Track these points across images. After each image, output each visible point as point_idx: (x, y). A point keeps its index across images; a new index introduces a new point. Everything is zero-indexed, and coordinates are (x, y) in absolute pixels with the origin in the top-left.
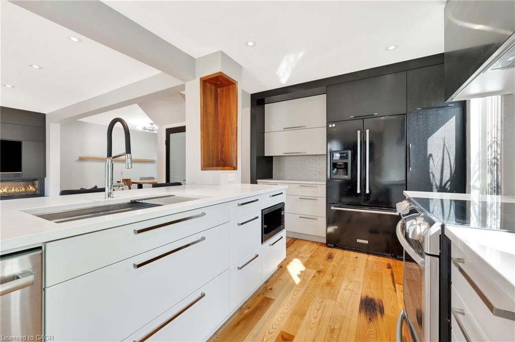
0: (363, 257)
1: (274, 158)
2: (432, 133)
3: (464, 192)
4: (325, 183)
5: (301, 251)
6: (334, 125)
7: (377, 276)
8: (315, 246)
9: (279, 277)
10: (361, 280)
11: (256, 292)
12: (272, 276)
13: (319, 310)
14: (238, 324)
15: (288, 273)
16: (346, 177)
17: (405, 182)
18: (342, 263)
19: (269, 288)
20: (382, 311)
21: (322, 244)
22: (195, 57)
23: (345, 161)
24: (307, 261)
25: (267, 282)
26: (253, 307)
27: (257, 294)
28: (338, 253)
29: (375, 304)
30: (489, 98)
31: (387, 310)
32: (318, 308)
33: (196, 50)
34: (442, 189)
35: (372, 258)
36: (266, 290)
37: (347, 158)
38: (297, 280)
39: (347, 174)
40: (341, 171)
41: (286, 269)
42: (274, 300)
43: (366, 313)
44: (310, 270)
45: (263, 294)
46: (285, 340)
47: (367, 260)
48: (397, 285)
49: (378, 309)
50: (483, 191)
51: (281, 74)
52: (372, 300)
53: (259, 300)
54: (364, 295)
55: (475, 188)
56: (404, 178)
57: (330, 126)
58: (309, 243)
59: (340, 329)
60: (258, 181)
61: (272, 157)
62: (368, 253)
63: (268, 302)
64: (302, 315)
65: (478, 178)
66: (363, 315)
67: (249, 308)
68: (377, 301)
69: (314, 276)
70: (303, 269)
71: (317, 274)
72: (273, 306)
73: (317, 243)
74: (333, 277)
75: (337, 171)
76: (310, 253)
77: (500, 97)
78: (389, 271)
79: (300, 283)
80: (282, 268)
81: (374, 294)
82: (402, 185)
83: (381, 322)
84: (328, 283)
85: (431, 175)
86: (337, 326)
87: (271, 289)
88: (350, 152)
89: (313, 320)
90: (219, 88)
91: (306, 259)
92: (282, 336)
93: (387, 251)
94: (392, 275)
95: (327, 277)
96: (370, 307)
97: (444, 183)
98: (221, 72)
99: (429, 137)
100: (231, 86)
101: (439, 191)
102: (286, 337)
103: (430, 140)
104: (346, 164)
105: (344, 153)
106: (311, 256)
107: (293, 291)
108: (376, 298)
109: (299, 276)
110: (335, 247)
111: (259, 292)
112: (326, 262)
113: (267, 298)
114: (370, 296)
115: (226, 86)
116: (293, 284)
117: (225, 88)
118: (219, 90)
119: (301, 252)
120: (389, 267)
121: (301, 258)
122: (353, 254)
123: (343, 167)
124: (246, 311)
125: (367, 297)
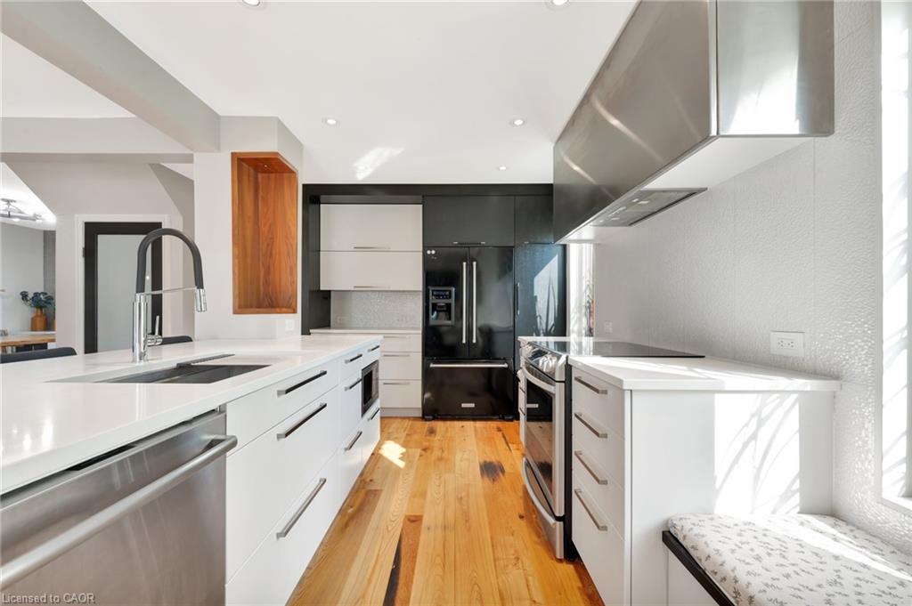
0: (469, 425)
1: (332, 294)
2: (538, 272)
3: (565, 335)
4: (420, 332)
5: (391, 430)
6: (433, 252)
7: (490, 440)
8: (407, 423)
9: (376, 465)
10: (475, 448)
11: (353, 488)
12: (366, 466)
13: (439, 486)
14: (346, 525)
15: (386, 459)
16: (449, 322)
17: (512, 329)
18: (449, 434)
19: (368, 480)
20: (502, 470)
21: (415, 419)
22: (220, 114)
23: (448, 301)
24: (405, 441)
25: (362, 475)
26: (357, 505)
27: (355, 491)
28: (440, 426)
29: (495, 466)
30: (584, 245)
31: (507, 468)
32: (437, 484)
33: (224, 103)
34: (547, 334)
35: (479, 424)
36: (365, 483)
37: (450, 297)
38: (401, 464)
39: (450, 319)
40: (442, 315)
41: (381, 456)
42: (381, 491)
43: (488, 476)
44: (412, 451)
45: (363, 488)
46: (413, 521)
47: (475, 427)
48: (510, 445)
49: (498, 470)
50: (579, 334)
51: (361, 168)
52: (491, 463)
53: (361, 495)
54: (482, 461)
55: (573, 332)
56: (512, 323)
57: (429, 252)
58: (399, 420)
59: (468, 495)
60: (311, 331)
61: (330, 291)
62: (474, 420)
63: (375, 495)
64: (424, 495)
65: (576, 321)
66: (486, 478)
67: (352, 507)
68: (496, 463)
69: (421, 456)
70: (404, 450)
71: (423, 453)
72: (383, 497)
73: (409, 418)
74: (443, 451)
75: (437, 316)
76: (405, 431)
77: (592, 245)
78: (500, 434)
79: (406, 466)
80: (375, 456)
81: (492, 458)
82: (511, 331)
83: (504, 480)
84: (440, 459)
85: (538, 319)
86: (464, 494)
87: (371, 480)
88: (454, 289)
89: (437, 496)
90: (262, 172)
91: (403, 439)
92: (409, 520)
93: (494, 414)
94: (504, 437)
95: (437, 453)
96: (491, 470)
97: (549, 328)
98: (277, 154)
99: (535, 275)
100: (285, 175)
101: (545, 335)
102: (412, 518)
103: (536, 279)
104: (449, 306)
105: (446, 291)
106: (408, 435)
107: (401, 477)
108: (494, 460)
109: (401, 459)
110: (435, 418)
111: (356, 487)
112: (428, 438)
113: (371, 490)
114: (488, 460)
115: (276, 172)
116: (398, 469)
117: (273, 175)
118: (260, 176)
119: (392, 432)
120: (499, 430)
121: (395, 440)
122: (457, 424)
123: (445, 309)
124: (350, 511)
125: (485, 462)
